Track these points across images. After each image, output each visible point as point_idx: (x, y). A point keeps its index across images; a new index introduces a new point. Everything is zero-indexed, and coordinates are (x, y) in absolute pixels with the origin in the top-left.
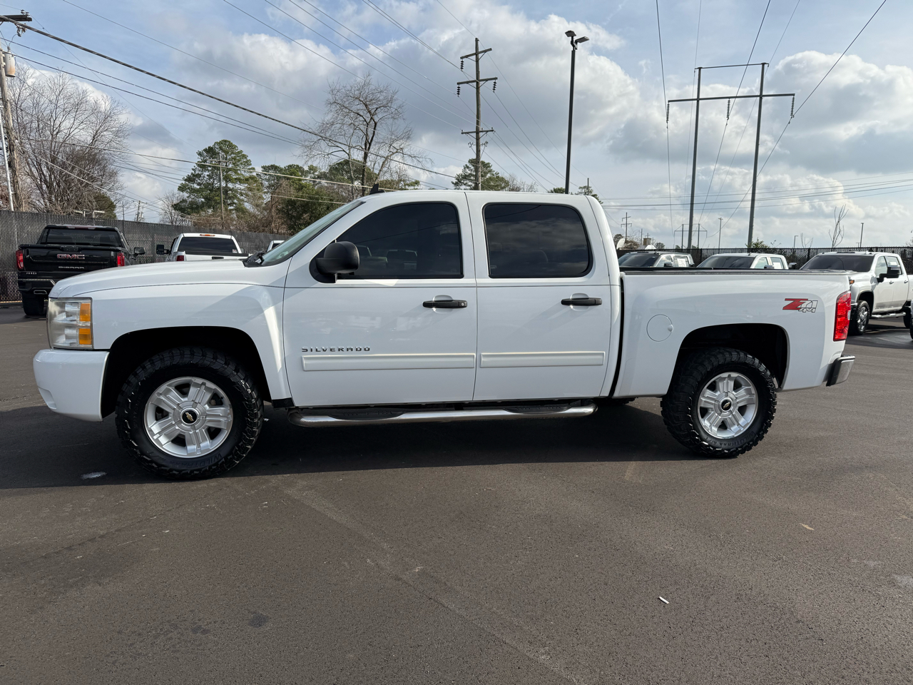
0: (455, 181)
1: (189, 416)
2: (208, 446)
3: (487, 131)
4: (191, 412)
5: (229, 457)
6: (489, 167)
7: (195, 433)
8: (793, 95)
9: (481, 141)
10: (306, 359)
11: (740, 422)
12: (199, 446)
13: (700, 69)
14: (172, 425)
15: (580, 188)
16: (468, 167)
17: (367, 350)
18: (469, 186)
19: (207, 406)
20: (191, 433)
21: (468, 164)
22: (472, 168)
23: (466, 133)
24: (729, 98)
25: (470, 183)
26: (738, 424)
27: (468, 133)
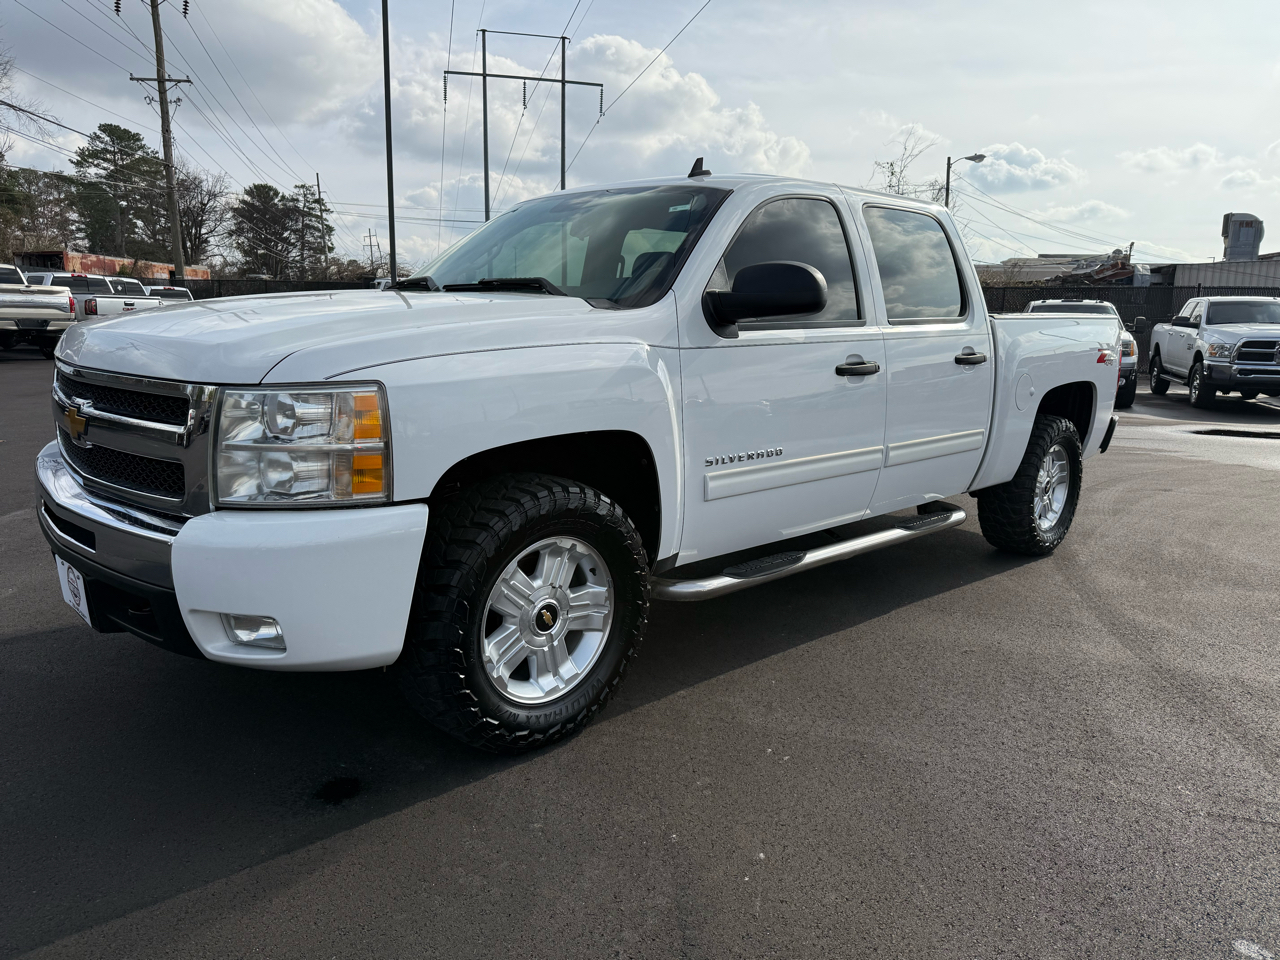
0: (76, 158)
1: (547, 615)
2: (575, 668)
3: (179, 81)
4: (549, 607)
5: (615, 683)
6: (139, 140)
7: (552, 648)
8: (601, 85)
9: (171, 96)
10: (714, 478)
11: (1054, 508)
12: (556, 674)
13: (484, 31)
14: (518, 640)
15: (296, 187)
16: (98, 137)
17: (779, 453)
18: (104, 169)
19: (568, 591)
20: (546, 649)
21: (98, 133)
22: (107, 139)
23: (138, 80)
24: (525, 78)
25: (105, 165)
26: (1052, 510)
27: (143, 80)
